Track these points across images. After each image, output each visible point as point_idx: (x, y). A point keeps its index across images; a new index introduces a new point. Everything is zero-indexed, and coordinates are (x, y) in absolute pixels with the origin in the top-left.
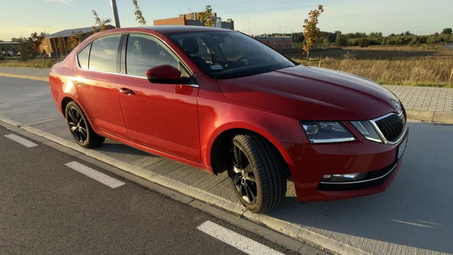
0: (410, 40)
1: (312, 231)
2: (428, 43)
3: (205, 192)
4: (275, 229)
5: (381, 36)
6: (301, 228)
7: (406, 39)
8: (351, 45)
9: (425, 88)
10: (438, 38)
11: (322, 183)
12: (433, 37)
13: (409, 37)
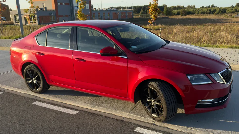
0: (215, 11)
1: (193, 129)
2: (227, 13)
3: (128, 114)
4: (174, 129)
5: (195, 8)
6: (187, 128)
7: (212, 10)
8: (175, 14)
9: (233, 49)
10: (233, 9)
11: (197, 104)
12: (230, 9)
13: (214, 9)
